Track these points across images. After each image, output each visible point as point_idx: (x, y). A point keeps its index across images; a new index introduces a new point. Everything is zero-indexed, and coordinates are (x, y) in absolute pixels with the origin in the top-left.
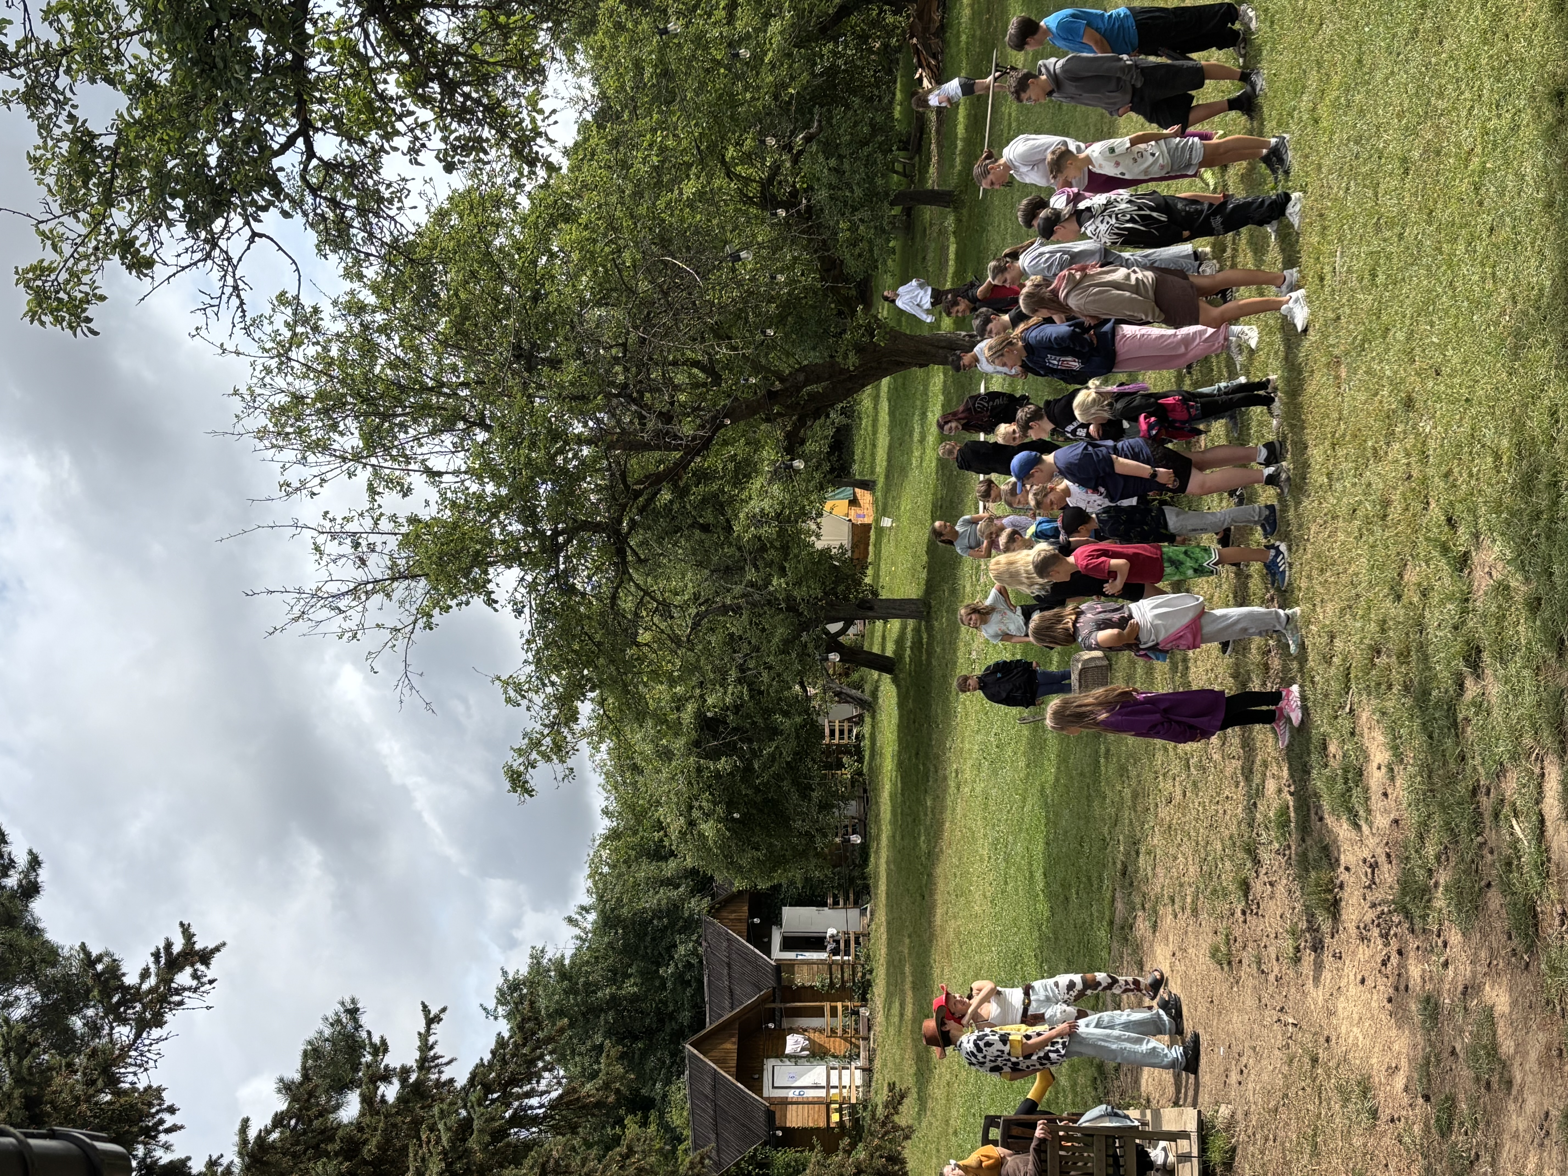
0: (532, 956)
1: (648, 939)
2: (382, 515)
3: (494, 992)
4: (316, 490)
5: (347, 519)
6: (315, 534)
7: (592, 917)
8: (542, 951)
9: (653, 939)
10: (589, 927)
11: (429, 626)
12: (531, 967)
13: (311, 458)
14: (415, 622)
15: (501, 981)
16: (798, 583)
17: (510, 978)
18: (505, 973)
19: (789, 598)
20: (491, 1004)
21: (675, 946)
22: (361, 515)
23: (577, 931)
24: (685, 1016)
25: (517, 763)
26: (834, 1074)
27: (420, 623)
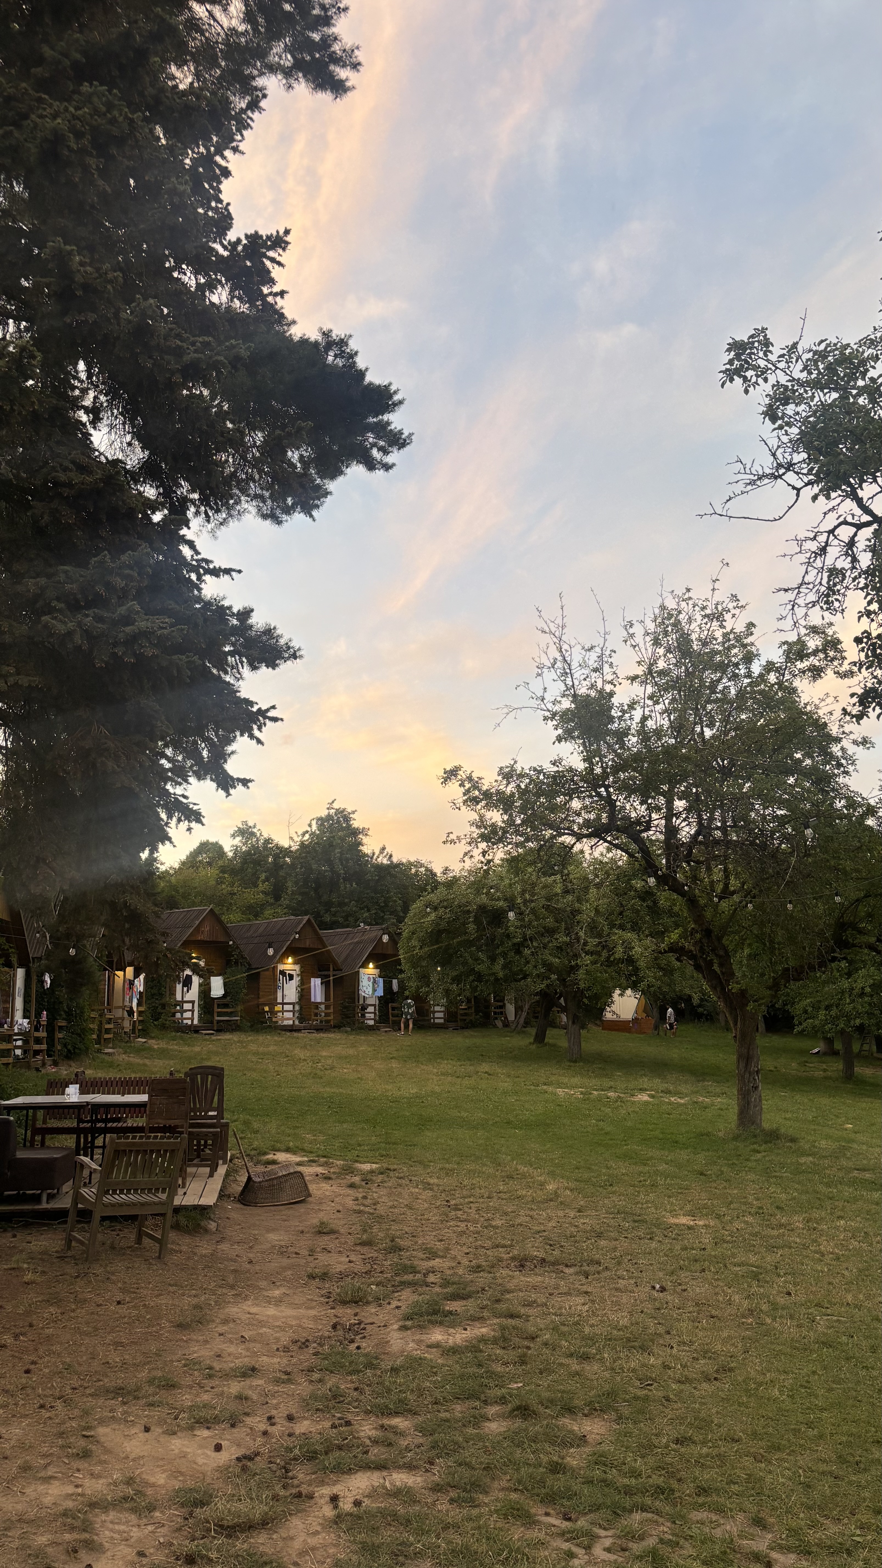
0: (364, 828)
2: (615, 686)
3: (343, 807)
4: (628, 643)
5: (611, 665)
6: (601, 646)
7: (385, 861)
8: (366, 835)
10: (380, 860)
11: (546, 719)
12: (357, 828)
13: (648, 639)
14: (549, 711)
15: (349, 811)
16: (588, 973)
17: (351, 816)
18: (353, 812)
19: (577, 967)
20: (336, 806)
21: (369, 911)
22: (614, 673)
23: (377, 853)
24: (327, 918)
25: (462, 774)
26: (290, 1007)
27: (547, 714)
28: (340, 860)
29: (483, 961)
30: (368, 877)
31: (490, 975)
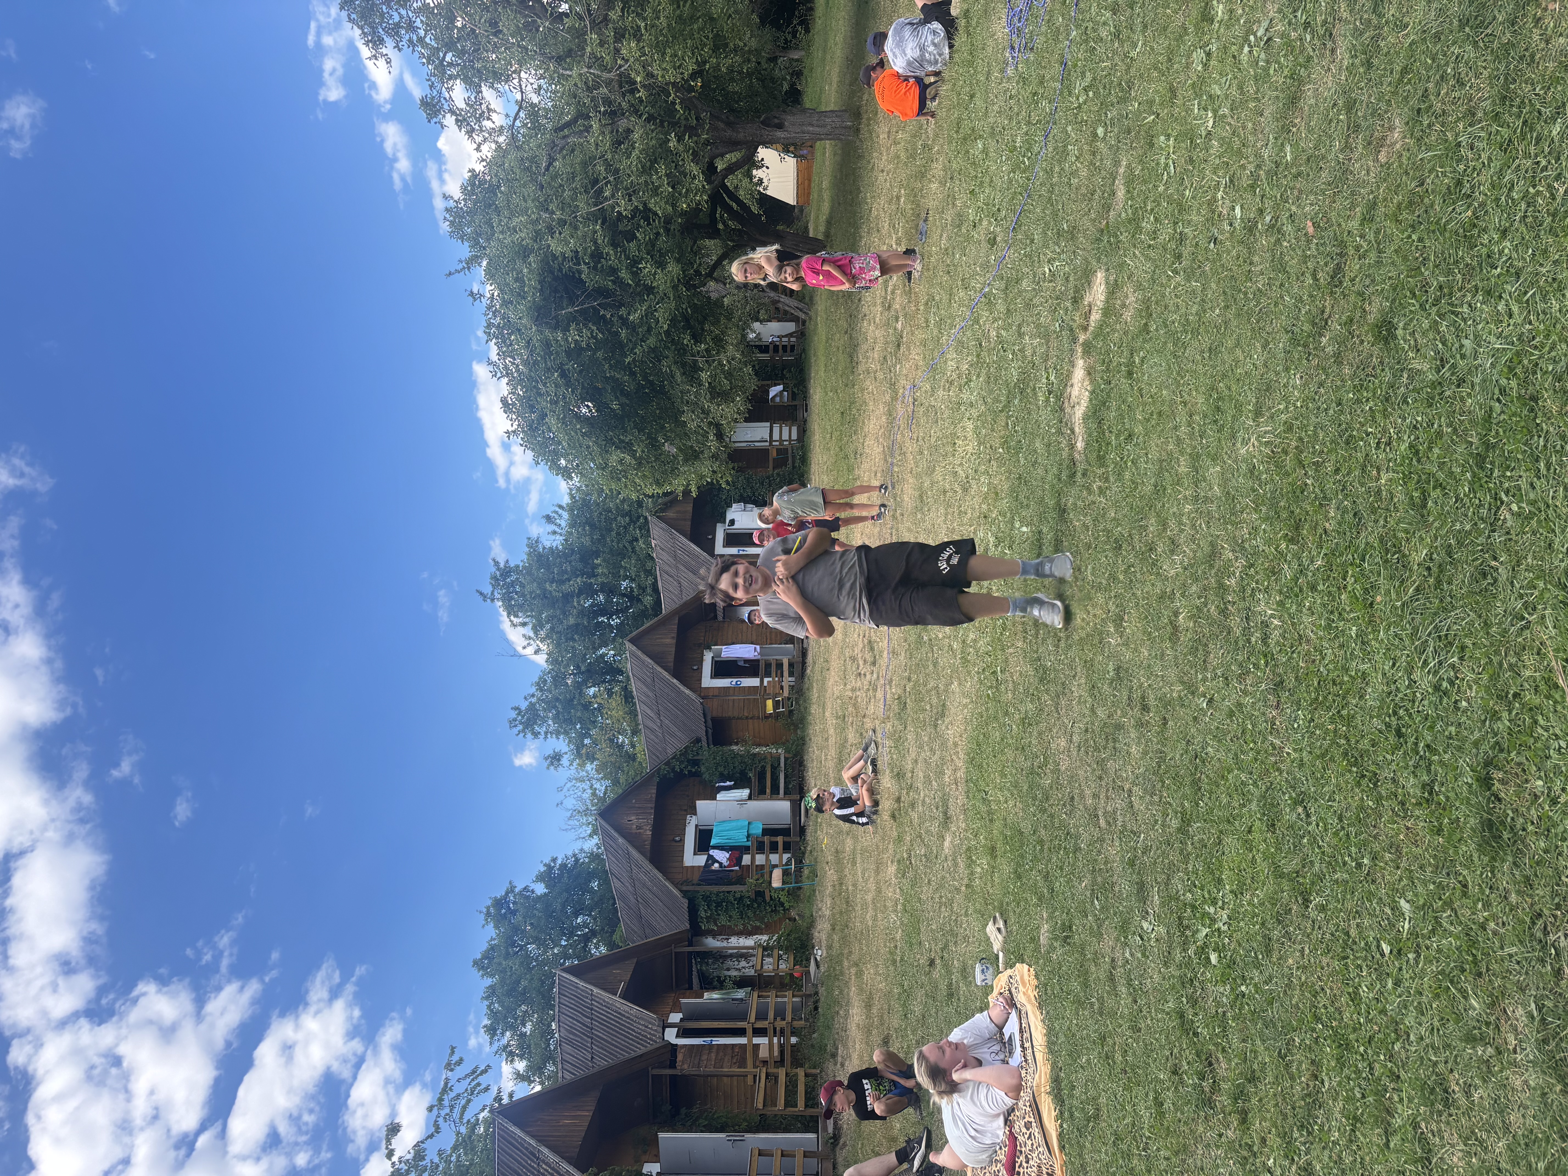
0: (528, 546)
1: (614, 533)
3: (489, 579)
7: (565, 515)
8: (537, 542)
9: (618, 534)
10: (563, 523)
12: (529, 554)
15: (494, 569)
17: (502, 565)
20: (487, 589)
21: (637, 540)
23: (552, 527)
28: (562, 582)
29: (649, 313)
30: (587, 541)
31: (678, 298)
